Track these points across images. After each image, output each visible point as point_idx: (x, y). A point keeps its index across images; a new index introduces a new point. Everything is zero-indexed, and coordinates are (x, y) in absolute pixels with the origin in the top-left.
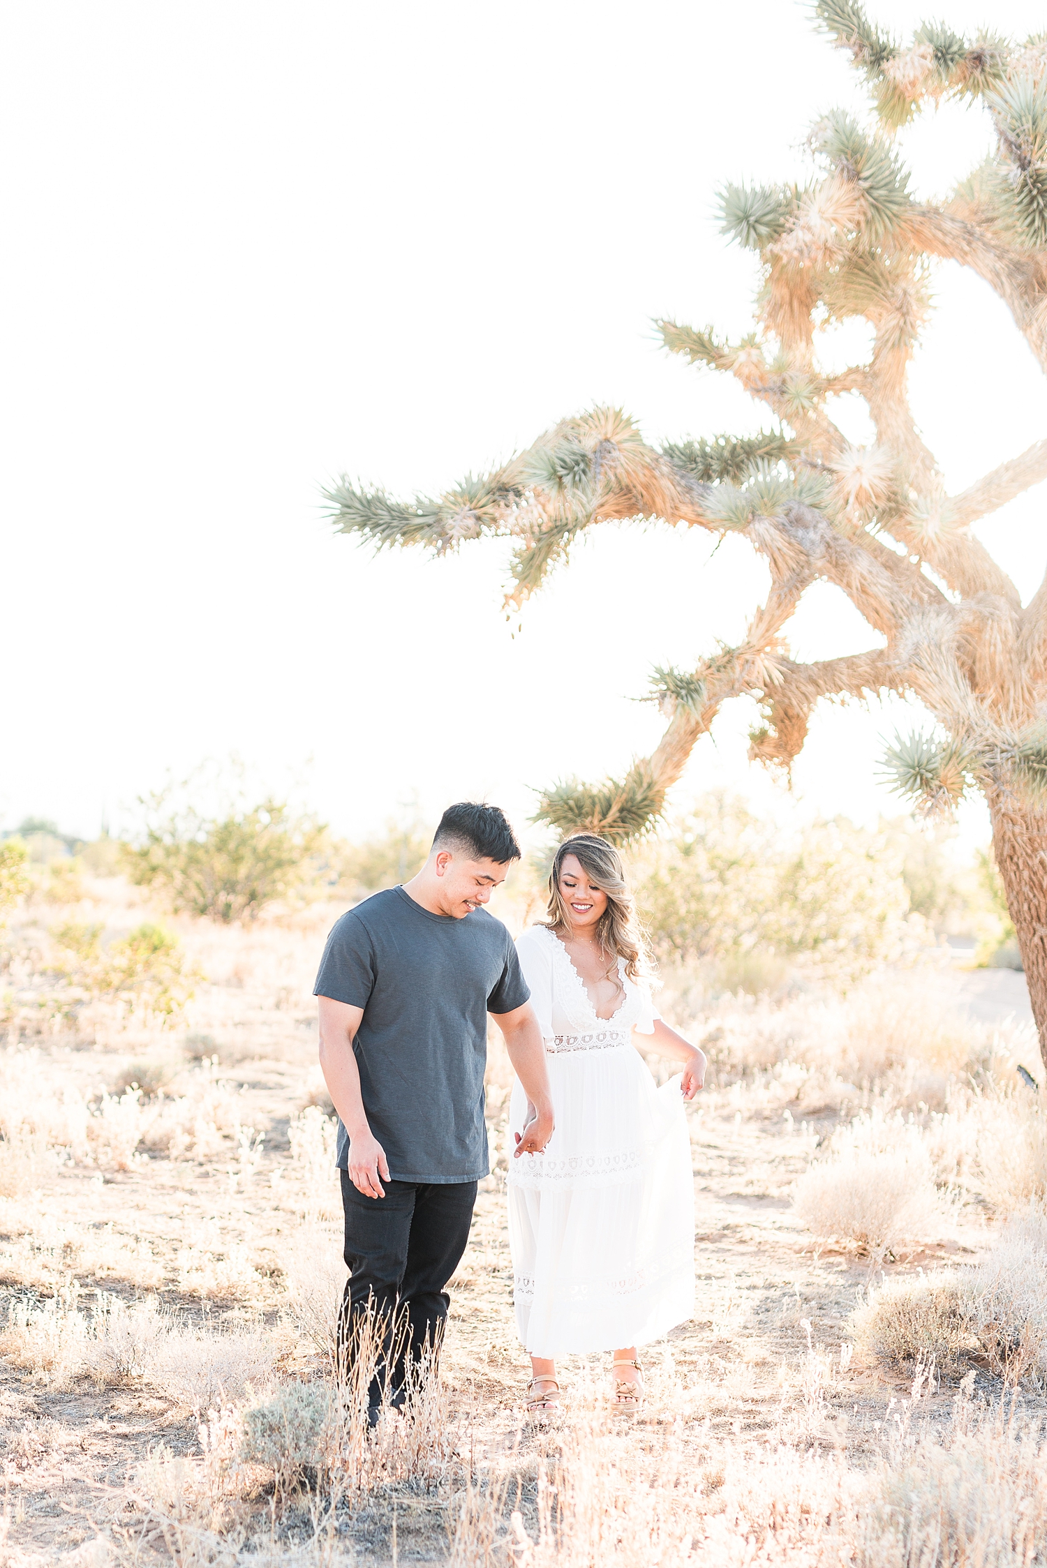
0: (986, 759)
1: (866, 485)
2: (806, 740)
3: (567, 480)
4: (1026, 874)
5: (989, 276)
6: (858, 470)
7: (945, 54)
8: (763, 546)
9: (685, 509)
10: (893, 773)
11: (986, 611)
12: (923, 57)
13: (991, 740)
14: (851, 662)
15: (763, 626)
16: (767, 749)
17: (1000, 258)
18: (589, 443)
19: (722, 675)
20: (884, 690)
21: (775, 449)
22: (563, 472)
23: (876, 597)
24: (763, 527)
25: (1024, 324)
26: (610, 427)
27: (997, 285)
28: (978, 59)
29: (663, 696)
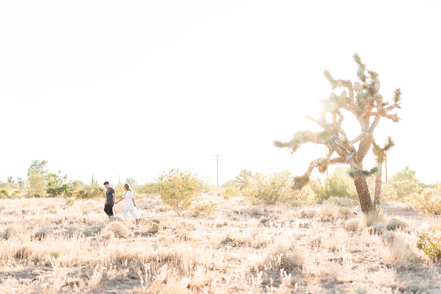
0: (359, 172)
1: (343, 140)
2: (326, 169)
3: (305, 140)
4: (359, 186)
5: (353, 112)
6: (342, 138)
7: (343, 82)
8: (329, 147)
9: (316, 142)
10: (348, 175)
11: (355, 154)
12: (341, 82)
13: (359, 170)
14: (335, 160)
15: (329, 157)
16: (321, 171)
17: (354, 110)
18: (307, 135)
19: (324, 162)
20: (339, 163)
21: (326, 133)
22: (305, 139)
23: (340, 152)
24: (329, 145)
25: (358, 119)
26: (310, 133)
27: (354, 114)
28: (347, 83)
29: (317, 166)
